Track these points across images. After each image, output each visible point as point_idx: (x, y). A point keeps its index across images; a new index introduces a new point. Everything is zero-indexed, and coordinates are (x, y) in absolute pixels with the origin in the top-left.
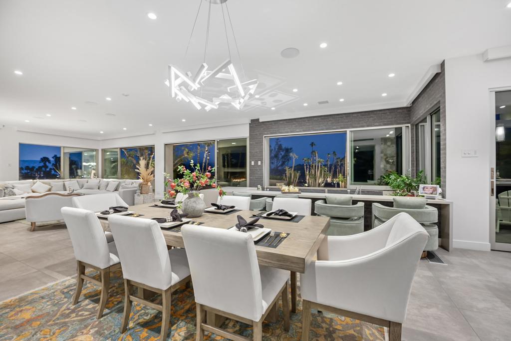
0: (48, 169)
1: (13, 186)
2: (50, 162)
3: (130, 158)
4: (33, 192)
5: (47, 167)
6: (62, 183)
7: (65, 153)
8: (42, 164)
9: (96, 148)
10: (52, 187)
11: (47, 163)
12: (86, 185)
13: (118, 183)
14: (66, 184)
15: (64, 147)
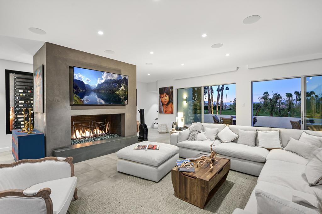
10: (239, 136)
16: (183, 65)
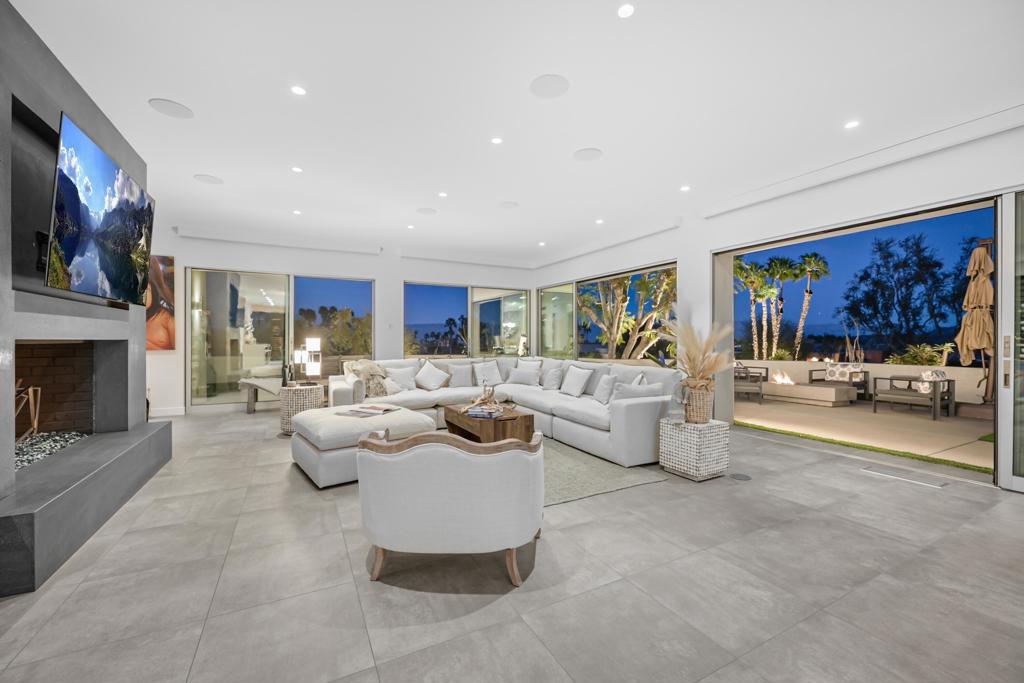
0: (454, 337)
1: (386, 373)
2: (455, 326)
3: (584, 309)
4: (419, 387)
5: (453, 333)
6: (469, 366)
7: (473, 303)
8: (447, 329)
9: (525, 288)
10: (451, 375)
11: (454, 328)
12: (514, 373)
13: (589, 372)
14: (476, 370)
15: (472, 287)
16: (297, 212)
